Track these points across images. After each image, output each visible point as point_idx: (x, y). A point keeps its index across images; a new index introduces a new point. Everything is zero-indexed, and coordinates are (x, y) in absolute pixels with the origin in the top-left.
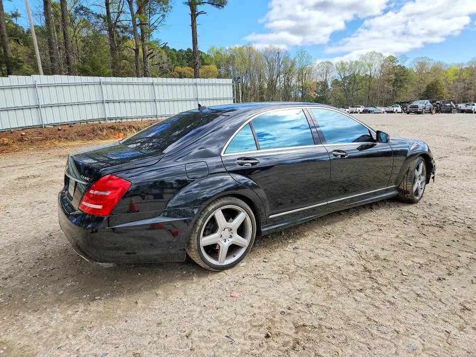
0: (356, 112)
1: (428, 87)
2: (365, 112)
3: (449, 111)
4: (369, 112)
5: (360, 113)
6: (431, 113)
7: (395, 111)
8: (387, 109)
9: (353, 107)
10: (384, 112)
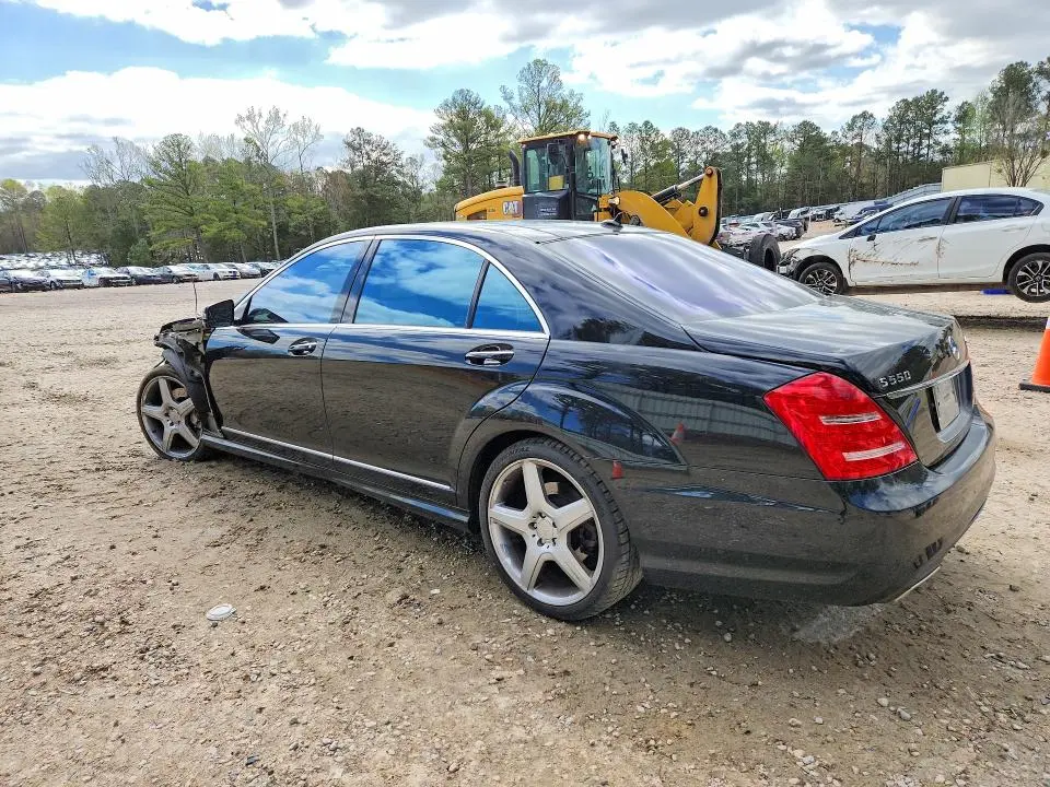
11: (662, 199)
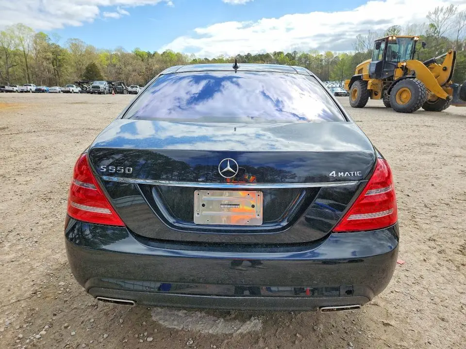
0: (27, 92)
1: (87, 68)
2: (38, 91)
3: (122, 93)
4: (43, 91)
5: (33, 92)
6: (111, 93)
7: (71, 91)
8: (63, 89)
9: (22, 85)
10: (59, 92)
11: (427, 64)
